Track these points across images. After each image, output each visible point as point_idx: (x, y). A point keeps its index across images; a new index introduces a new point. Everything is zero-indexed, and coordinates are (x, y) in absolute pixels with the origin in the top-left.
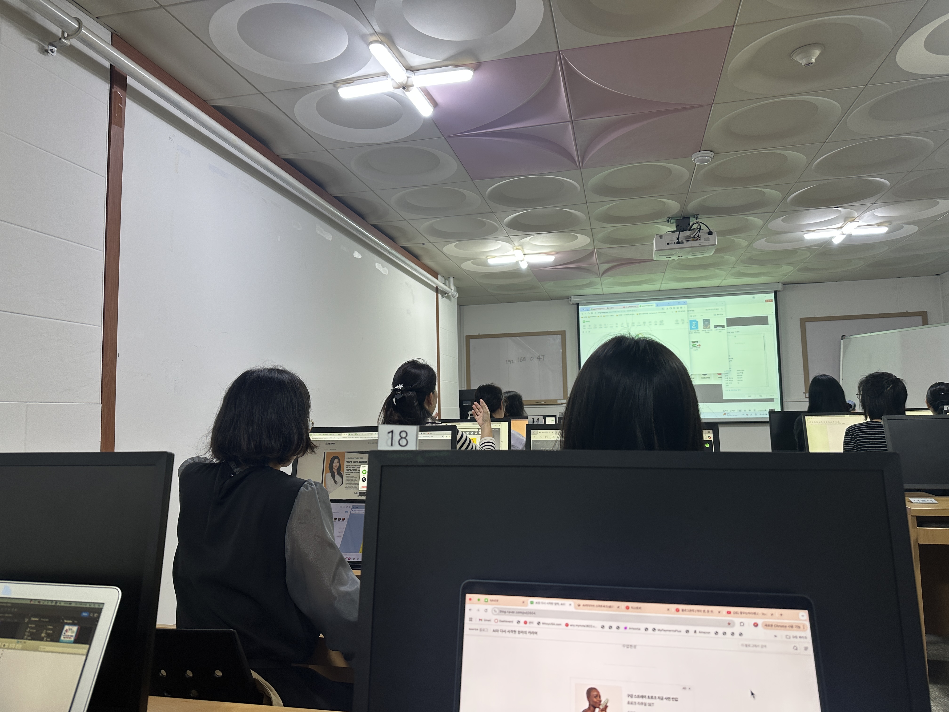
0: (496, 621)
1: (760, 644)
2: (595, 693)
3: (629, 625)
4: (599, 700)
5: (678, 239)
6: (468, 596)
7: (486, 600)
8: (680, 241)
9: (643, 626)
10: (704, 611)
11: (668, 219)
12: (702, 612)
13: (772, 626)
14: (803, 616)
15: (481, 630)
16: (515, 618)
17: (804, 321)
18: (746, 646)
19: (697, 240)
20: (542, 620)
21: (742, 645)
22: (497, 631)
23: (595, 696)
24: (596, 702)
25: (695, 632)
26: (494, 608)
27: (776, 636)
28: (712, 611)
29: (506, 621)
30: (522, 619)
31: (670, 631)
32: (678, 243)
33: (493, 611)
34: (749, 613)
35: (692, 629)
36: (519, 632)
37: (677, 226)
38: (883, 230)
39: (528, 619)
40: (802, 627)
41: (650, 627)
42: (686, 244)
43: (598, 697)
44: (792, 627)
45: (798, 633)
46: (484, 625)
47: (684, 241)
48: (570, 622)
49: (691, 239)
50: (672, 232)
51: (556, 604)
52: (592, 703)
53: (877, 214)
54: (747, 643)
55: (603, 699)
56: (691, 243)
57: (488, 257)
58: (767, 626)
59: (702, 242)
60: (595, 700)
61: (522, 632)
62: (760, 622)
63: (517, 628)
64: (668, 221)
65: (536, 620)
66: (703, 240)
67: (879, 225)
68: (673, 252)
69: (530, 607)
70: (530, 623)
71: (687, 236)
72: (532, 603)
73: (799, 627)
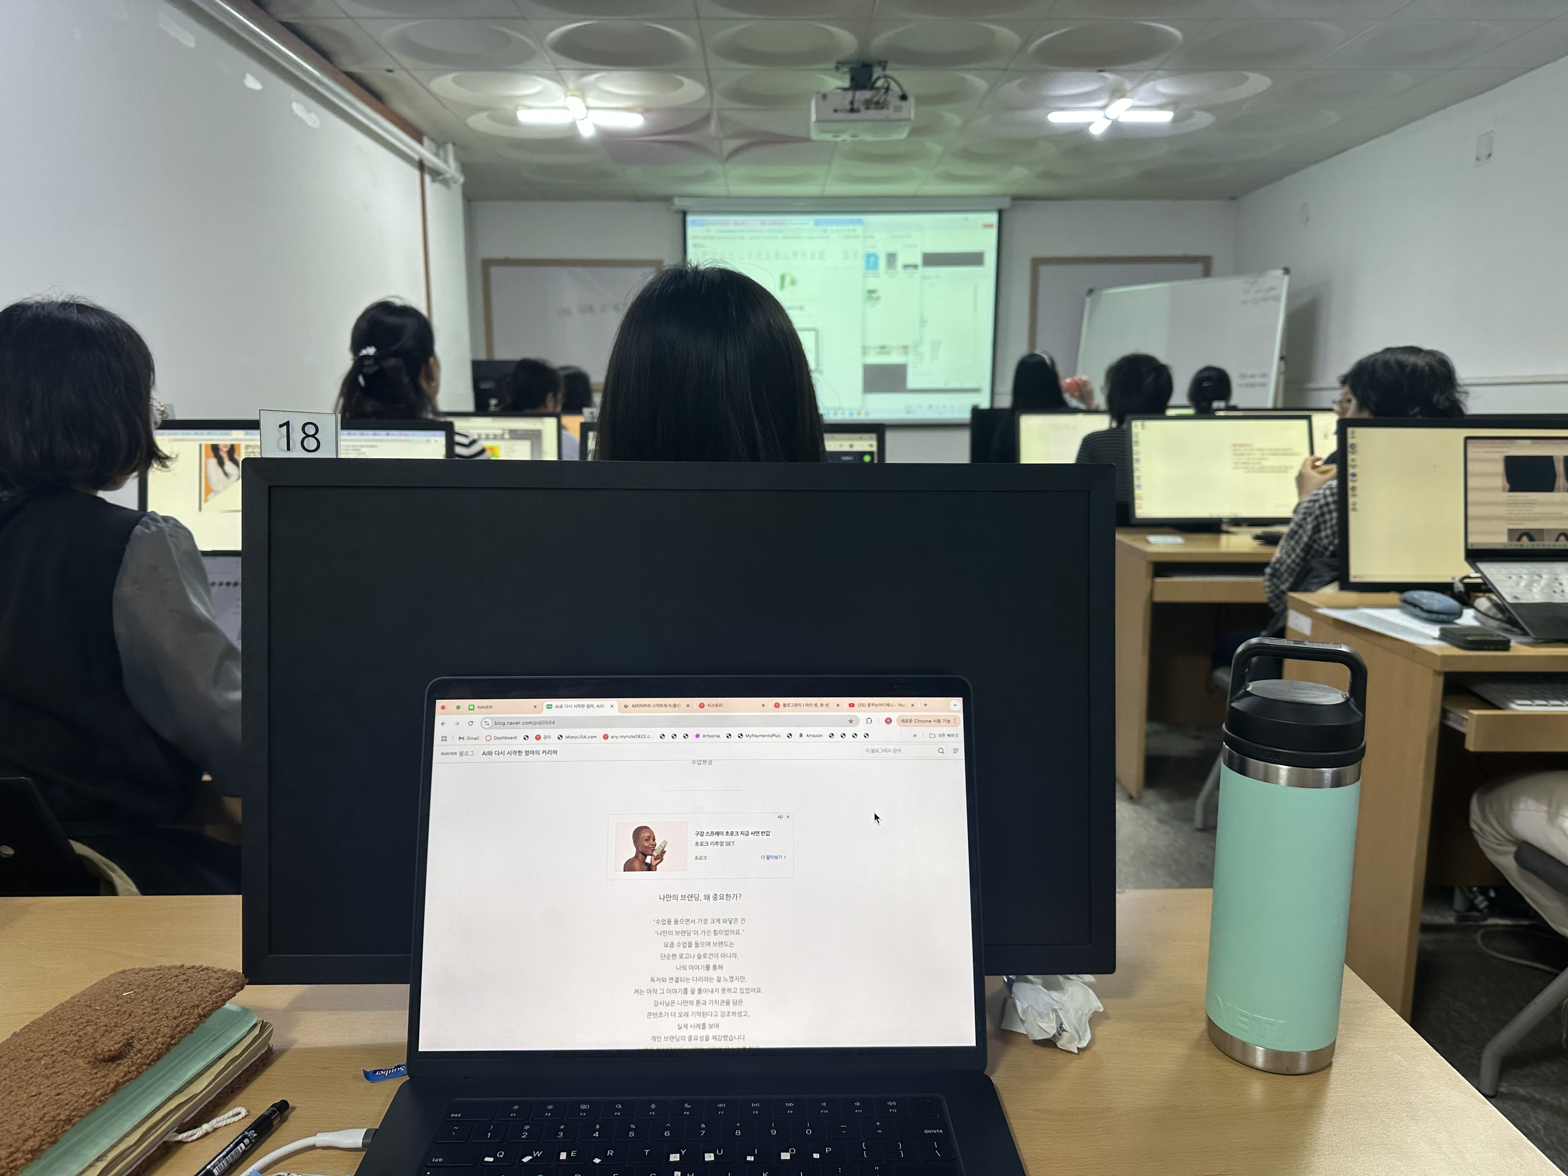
0: (488, 738)
1: (892, 747)
2: (647, 834)
3: (702, 731)
4: (653, 843)
5: (852, 103)
6: (439, 703)
7: (472, 707)
8: (855, 107)
9: (723, 731)
10: (816, 705)
11: (837, 64)
12: (813, 706)
13: (911, 721)
14: (956, 705)
15: (461, 754)
16: (520, 733)
17: (1037, 263)
18: (873, 751)
19: (882, 108)
20: (565, 732)
21: (867, 750)
22: (490, 753)
23: (646, 838)
24: (648, 848)
25: (801, 735)
26: (484, 719)
27: (915, 736)
28: (827, 705)
29: (506, 738)
30: (532, 733)
31: (764, 736)
32: (852, 110)
33: (484, 723)
34: (881, 705)
35: (796, 731)
36: (527, 753)
37: (853, 79)
38: (1166, 117)
39: (542, 732)
40: (952, 721)
41: (735, 732)
42: (864, 114)
43: (651, 840)
44: (939, 721)
45: (946, 730)
46: (465, 745)
47: (862, 108)
48: (610, 732)
49: (872, 106)
50: (845, 89)
51: (588, 706)
52: (641, 849)
53: (1160, 88)
54: (875, 747)
55: (658, 842)
56: (873, 114)
57: (518, 108)
58: (905, 721)
59: (890, 113)
60: (646, 844)
61: (533, 752)
62: (894, 716)
63: (525, 746)
64: (837, 68)
65: (554, 732)
66: (891, 110)
67: (1161, 107)
68: (843, 126)
69: (547, 714)
70: (545, 737)
71: (866, 100)
72: (549, 707)
73: (949, 721)
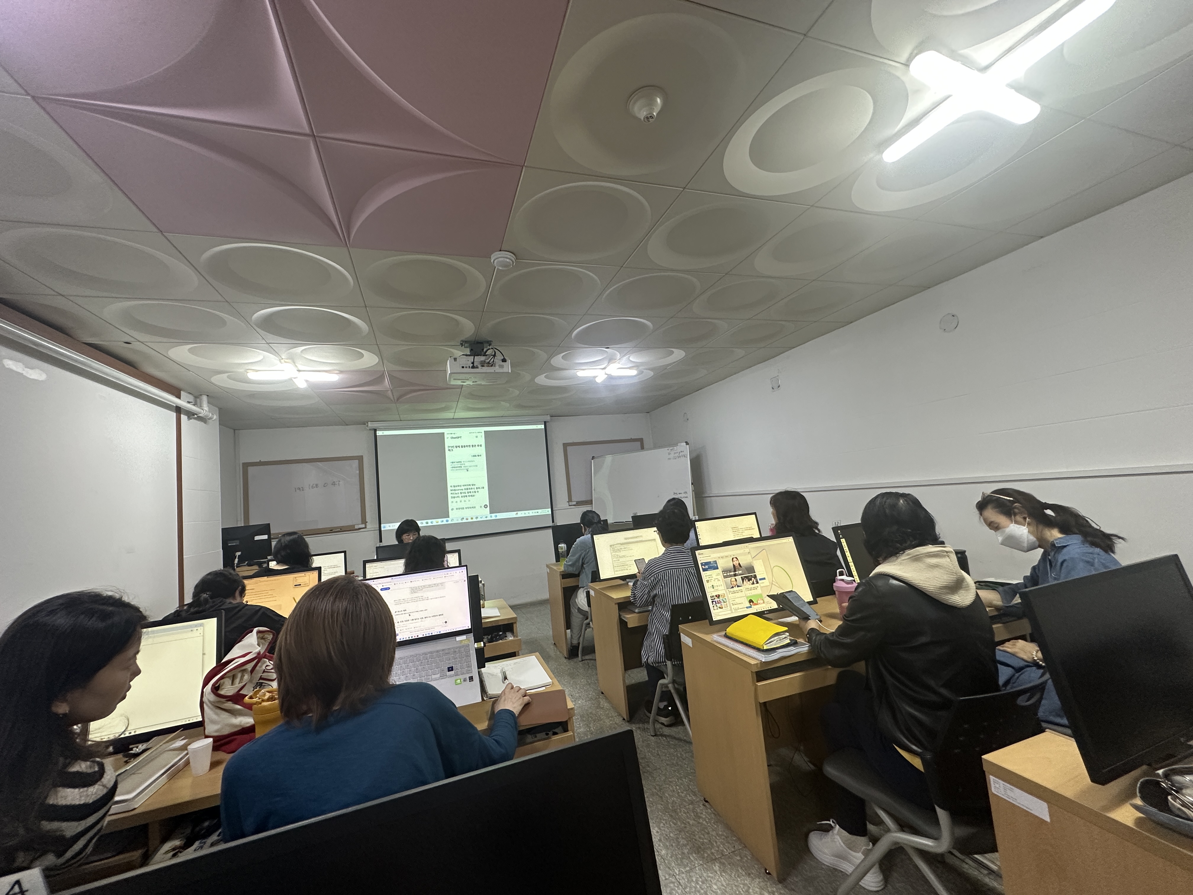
5: (473, 363)
8: (475, 365)
11: (462, 342)
17: (565, 446)
19: (492, 366)
32: (473, 367)
37: (471, 350)
38: (634, 372)
42: (480, 370)
47: (479, 366)
49: (485, 365)
50: (466, 355)
53: (631, 359)
56: (486, 369)
57: (248, 371)
59: (497, 369)
64: (461, 345)
66: (497, 367)
67: (630, 368)
68: (468, 376)
71: (482, 361)
